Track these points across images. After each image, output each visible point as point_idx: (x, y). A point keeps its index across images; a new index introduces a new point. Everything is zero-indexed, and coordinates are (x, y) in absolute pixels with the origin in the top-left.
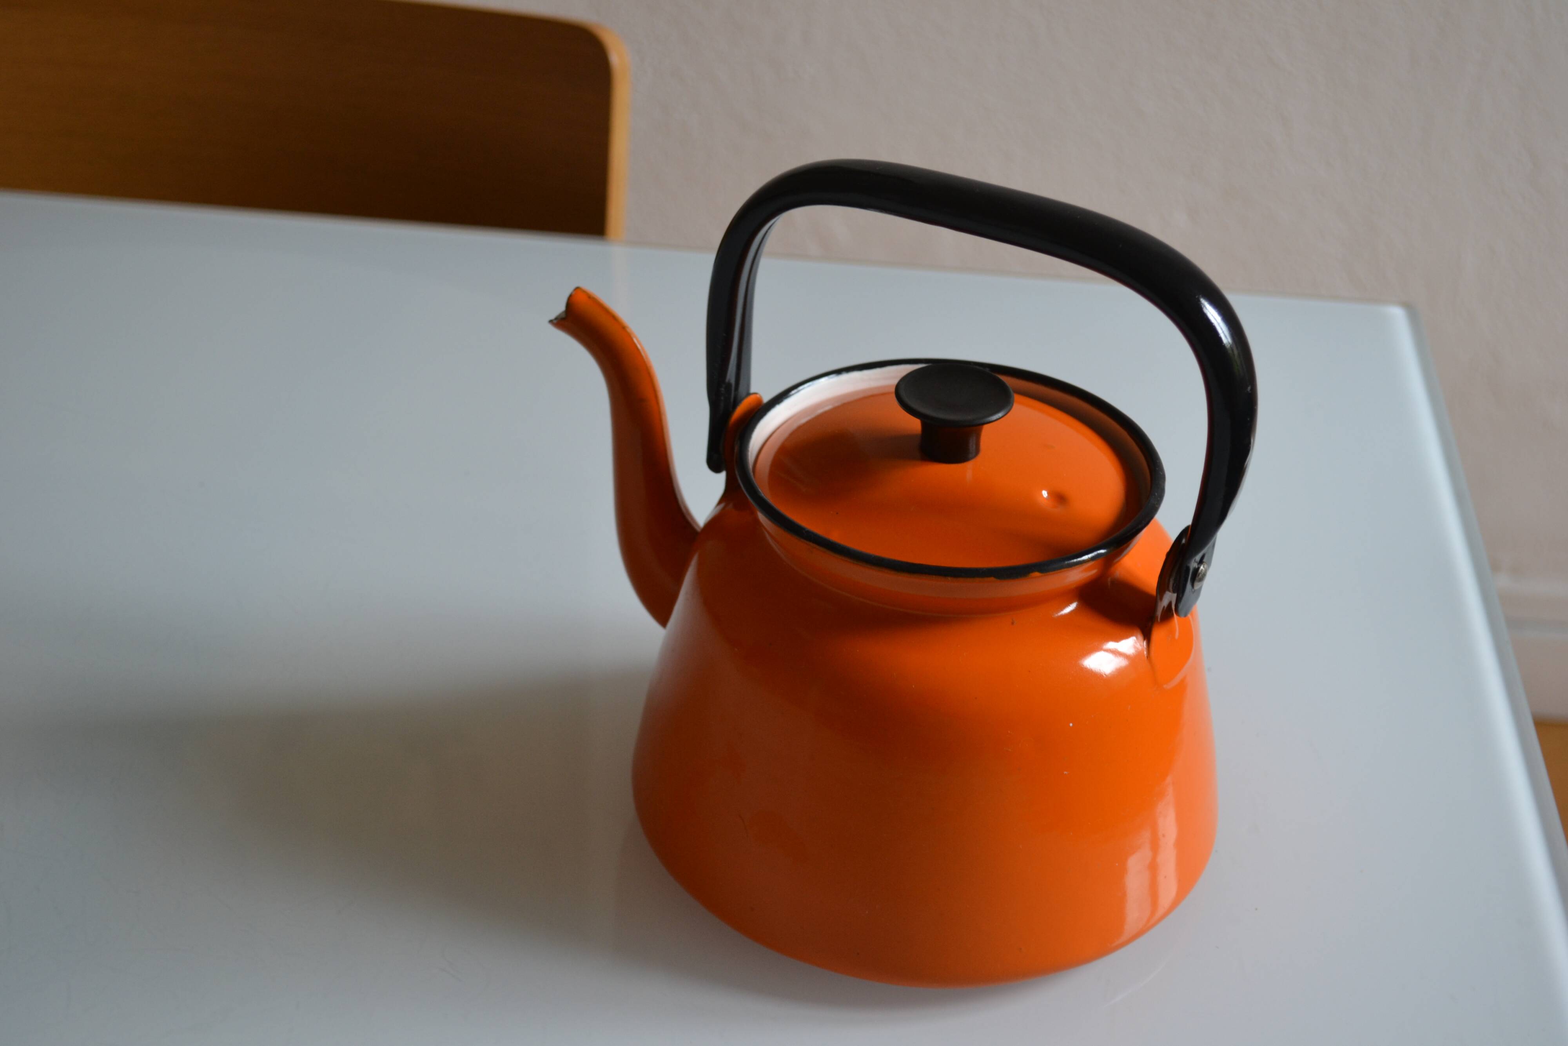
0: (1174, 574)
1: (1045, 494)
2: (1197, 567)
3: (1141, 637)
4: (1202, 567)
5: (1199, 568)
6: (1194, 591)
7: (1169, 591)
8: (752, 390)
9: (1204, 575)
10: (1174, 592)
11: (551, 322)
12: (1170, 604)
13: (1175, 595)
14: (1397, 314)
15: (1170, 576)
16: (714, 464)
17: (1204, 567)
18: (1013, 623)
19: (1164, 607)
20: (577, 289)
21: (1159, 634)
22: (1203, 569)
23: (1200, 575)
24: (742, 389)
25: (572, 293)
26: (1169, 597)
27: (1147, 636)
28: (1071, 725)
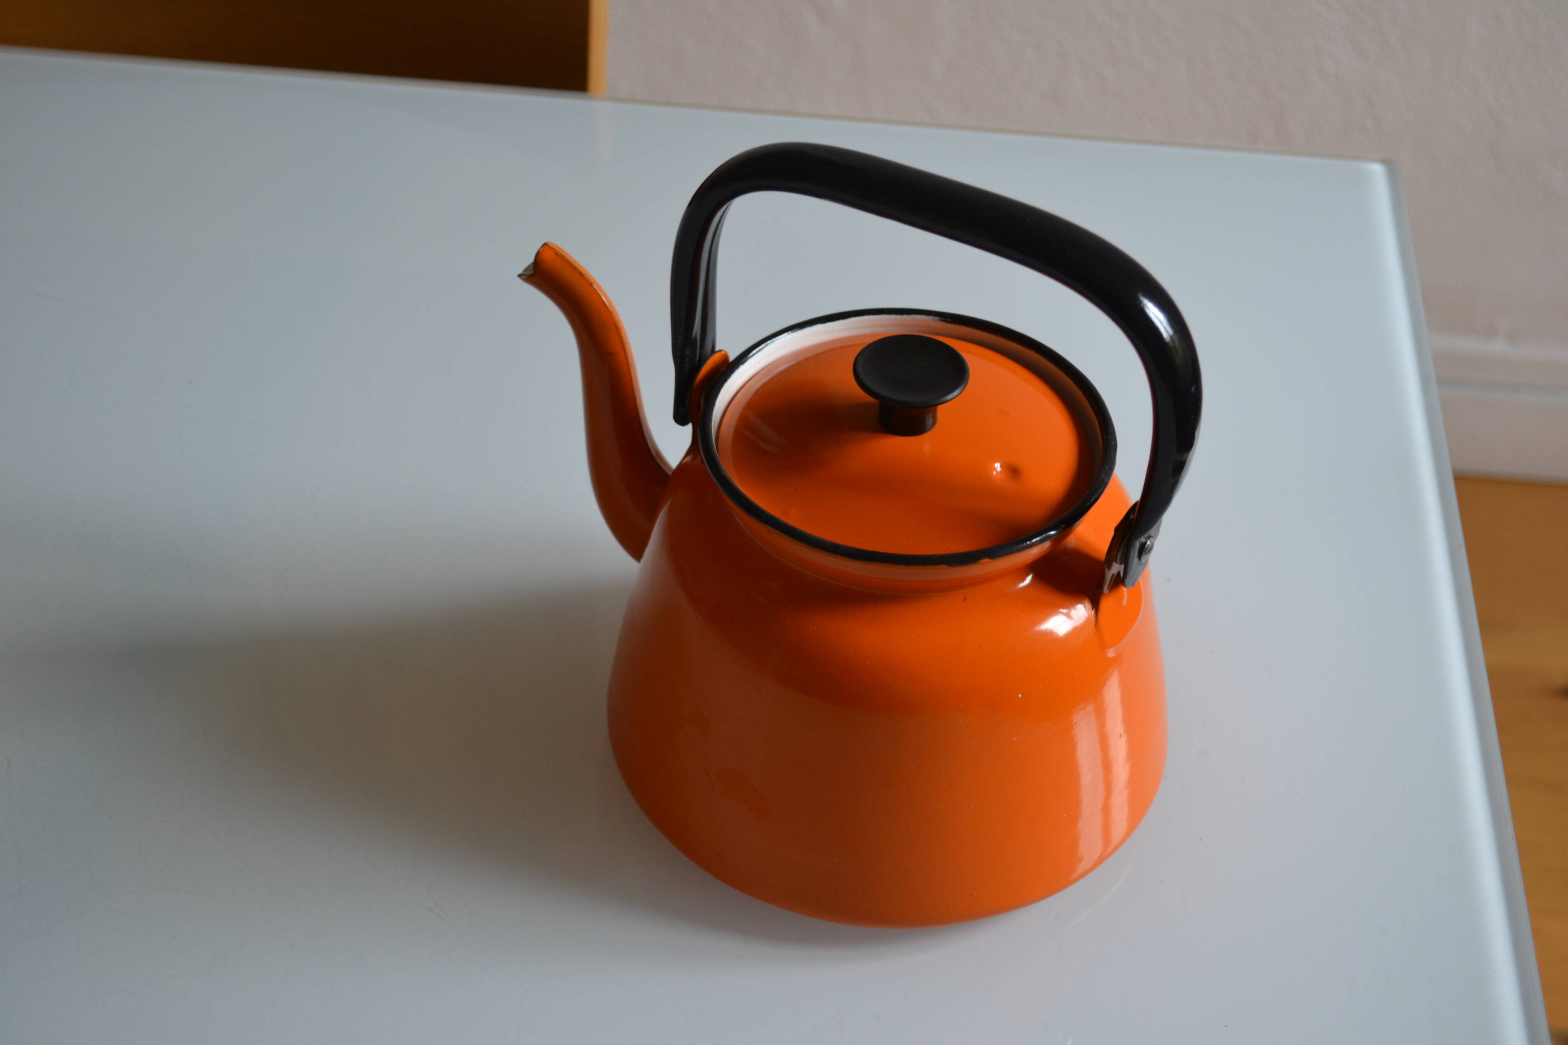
0: (1121, 549)
1: (997, 466)
2: (1144, 541)
3: (1088, 604)
4: (1148, 543)
5: (1146, 543)
6: (1141, 563)
7: (1117, 563)
8: (717, 348)
9: (1151, 548)
10: (1121, 564)
11: (520, 276)
12: (1119, 573)
13: (1123, 566)
14: (1377, 170)
15: (1118, 551)
16: (680, 418)
17: (1150, 542)
18: (965, 600)
19: (1113, 574)
20: (545, 245)
21: (1106, 603)
22: (1150, 544)
23: (1147, 550)
24: (709, 348)
25: (539, 250)
26: (1116, 568)
27: (1095, 605)
28: (1020, 696)
